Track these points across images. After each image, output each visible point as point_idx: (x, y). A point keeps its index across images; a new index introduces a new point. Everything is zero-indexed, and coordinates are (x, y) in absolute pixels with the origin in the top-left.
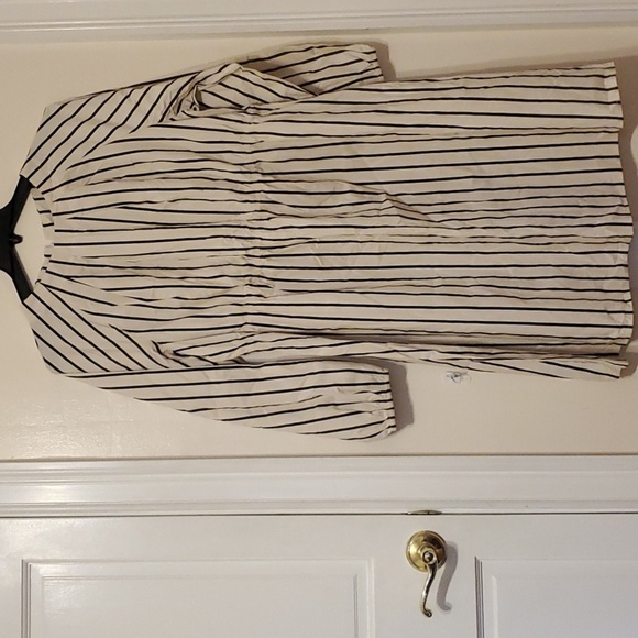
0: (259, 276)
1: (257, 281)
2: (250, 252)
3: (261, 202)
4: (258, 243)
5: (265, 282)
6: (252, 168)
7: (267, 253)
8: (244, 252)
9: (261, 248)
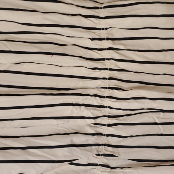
0: (105, 145)
1: (103, 150)
2: (99, 121)
3: (110, 69)
4: (107, 112)
5: (110, 150)
6: (103, 34)
7: (114, 121)
8: (93, 121)
9: (109, 117)
